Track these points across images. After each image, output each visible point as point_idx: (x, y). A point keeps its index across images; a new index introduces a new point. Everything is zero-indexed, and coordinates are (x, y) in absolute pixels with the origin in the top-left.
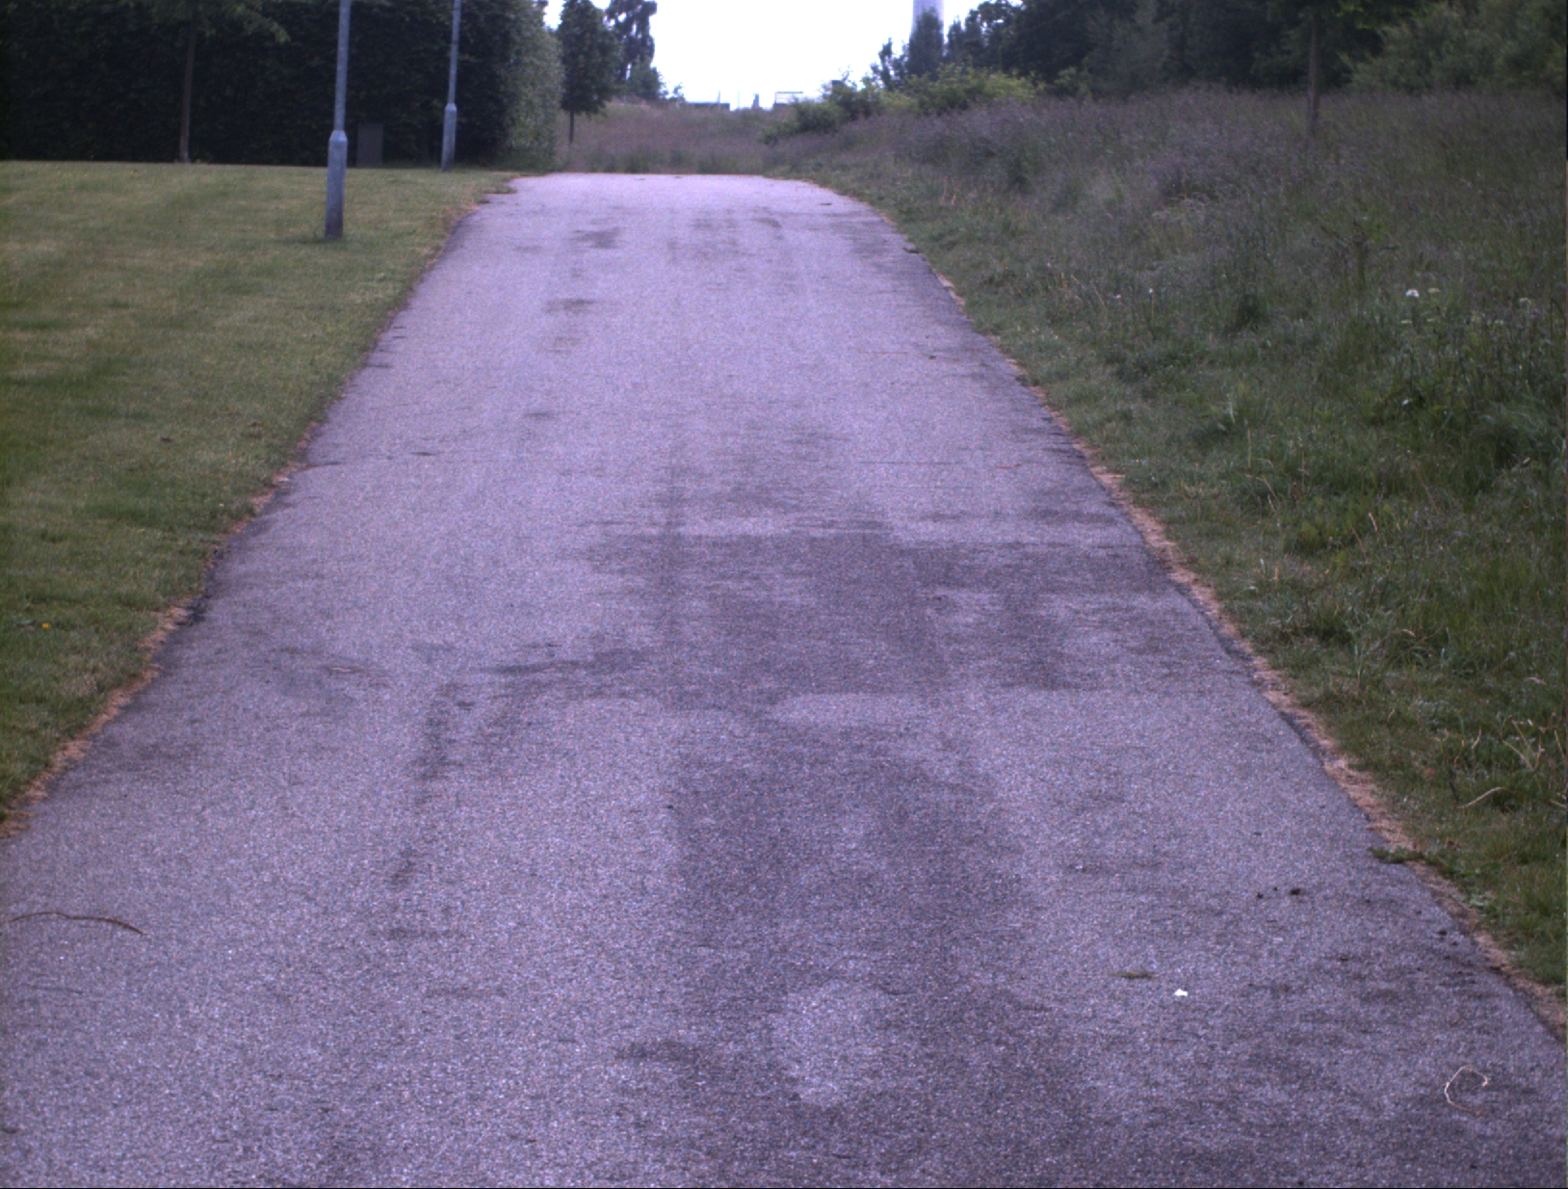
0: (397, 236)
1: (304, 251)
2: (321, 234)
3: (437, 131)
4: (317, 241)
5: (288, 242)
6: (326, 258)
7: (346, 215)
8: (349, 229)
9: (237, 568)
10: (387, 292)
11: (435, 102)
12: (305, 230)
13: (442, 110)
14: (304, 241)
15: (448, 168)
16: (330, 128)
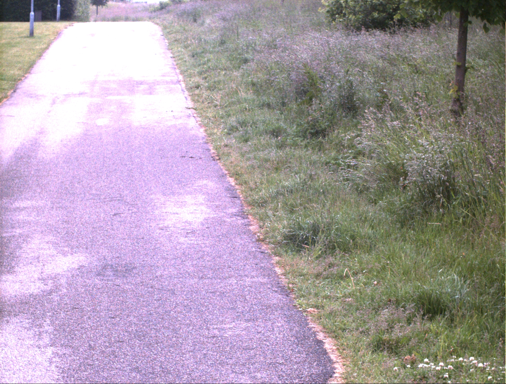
0: (46, 35)
1: (25, 39)
2: (29, 35)
3: (55, 11)
4: (28, 37)
5: (22, 37)
6: (30, 40)
7: (34, 32)
8: (35, 34)
9: (20, 86)
10: (45, 46)
11: (55, 4)
12: (25, 35)
13: (57, 6)
14: (25, 37)
15: (58, 21)
16: (30, 12)
